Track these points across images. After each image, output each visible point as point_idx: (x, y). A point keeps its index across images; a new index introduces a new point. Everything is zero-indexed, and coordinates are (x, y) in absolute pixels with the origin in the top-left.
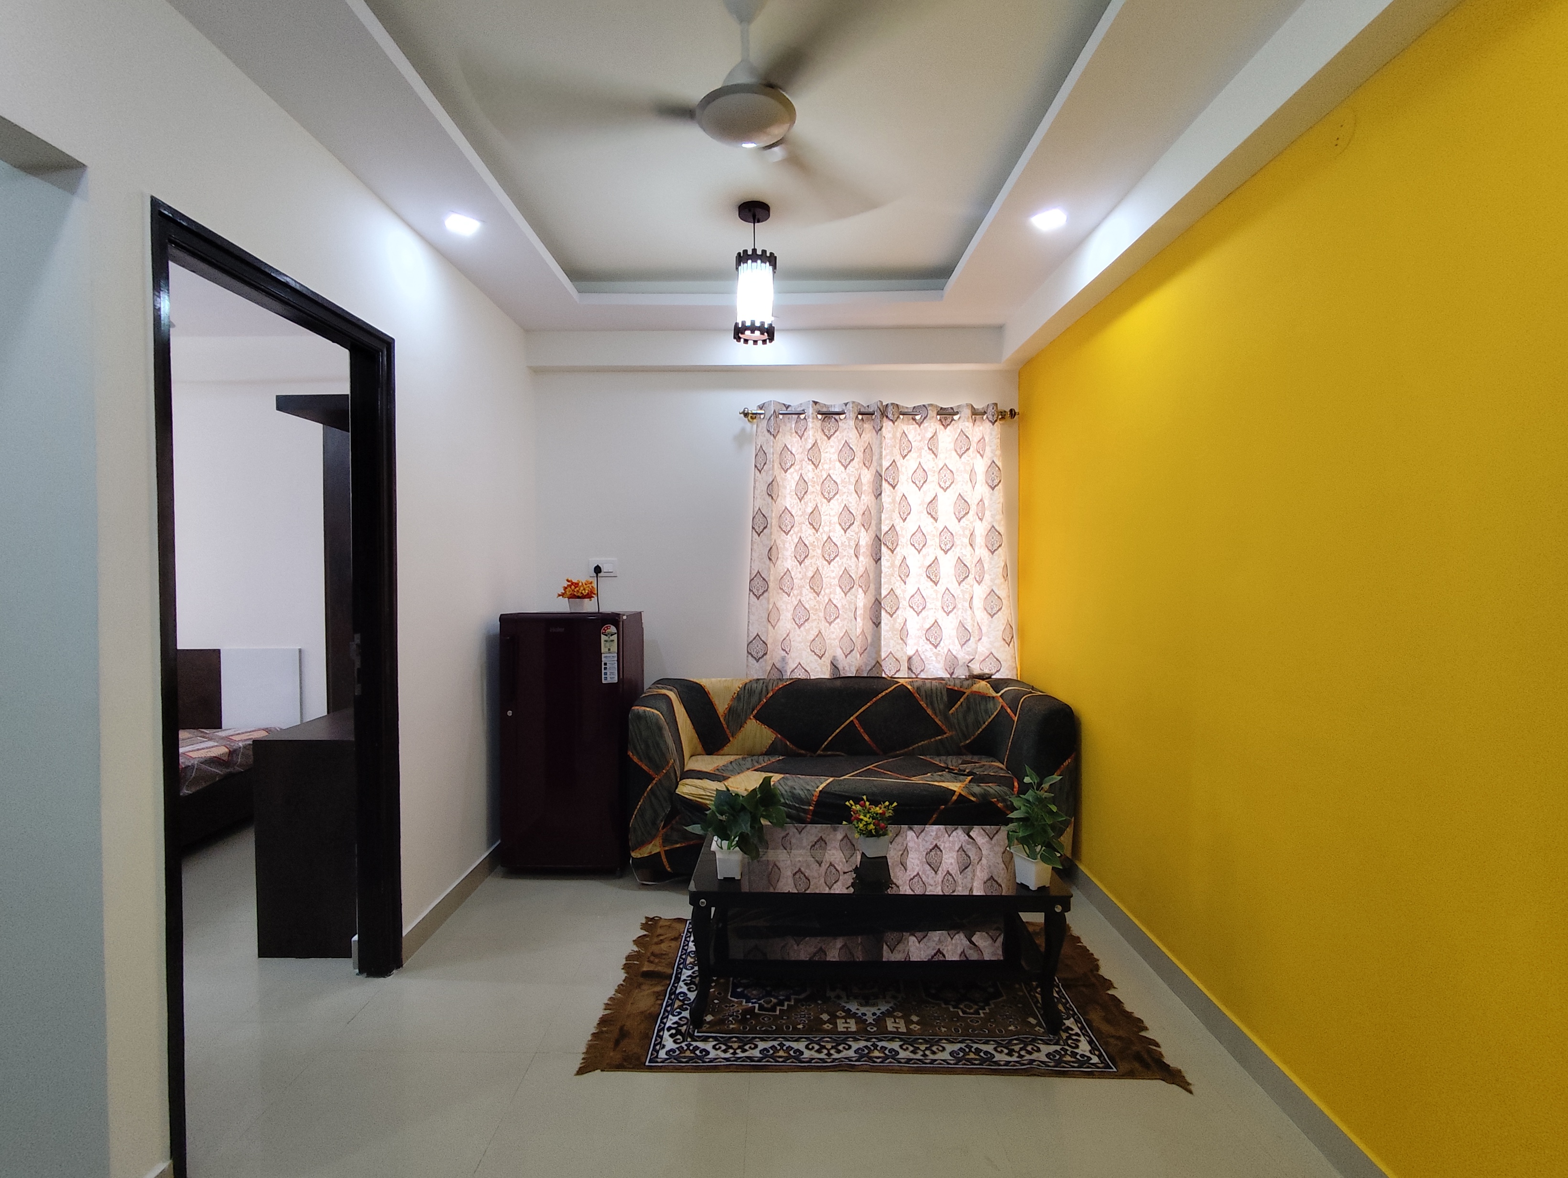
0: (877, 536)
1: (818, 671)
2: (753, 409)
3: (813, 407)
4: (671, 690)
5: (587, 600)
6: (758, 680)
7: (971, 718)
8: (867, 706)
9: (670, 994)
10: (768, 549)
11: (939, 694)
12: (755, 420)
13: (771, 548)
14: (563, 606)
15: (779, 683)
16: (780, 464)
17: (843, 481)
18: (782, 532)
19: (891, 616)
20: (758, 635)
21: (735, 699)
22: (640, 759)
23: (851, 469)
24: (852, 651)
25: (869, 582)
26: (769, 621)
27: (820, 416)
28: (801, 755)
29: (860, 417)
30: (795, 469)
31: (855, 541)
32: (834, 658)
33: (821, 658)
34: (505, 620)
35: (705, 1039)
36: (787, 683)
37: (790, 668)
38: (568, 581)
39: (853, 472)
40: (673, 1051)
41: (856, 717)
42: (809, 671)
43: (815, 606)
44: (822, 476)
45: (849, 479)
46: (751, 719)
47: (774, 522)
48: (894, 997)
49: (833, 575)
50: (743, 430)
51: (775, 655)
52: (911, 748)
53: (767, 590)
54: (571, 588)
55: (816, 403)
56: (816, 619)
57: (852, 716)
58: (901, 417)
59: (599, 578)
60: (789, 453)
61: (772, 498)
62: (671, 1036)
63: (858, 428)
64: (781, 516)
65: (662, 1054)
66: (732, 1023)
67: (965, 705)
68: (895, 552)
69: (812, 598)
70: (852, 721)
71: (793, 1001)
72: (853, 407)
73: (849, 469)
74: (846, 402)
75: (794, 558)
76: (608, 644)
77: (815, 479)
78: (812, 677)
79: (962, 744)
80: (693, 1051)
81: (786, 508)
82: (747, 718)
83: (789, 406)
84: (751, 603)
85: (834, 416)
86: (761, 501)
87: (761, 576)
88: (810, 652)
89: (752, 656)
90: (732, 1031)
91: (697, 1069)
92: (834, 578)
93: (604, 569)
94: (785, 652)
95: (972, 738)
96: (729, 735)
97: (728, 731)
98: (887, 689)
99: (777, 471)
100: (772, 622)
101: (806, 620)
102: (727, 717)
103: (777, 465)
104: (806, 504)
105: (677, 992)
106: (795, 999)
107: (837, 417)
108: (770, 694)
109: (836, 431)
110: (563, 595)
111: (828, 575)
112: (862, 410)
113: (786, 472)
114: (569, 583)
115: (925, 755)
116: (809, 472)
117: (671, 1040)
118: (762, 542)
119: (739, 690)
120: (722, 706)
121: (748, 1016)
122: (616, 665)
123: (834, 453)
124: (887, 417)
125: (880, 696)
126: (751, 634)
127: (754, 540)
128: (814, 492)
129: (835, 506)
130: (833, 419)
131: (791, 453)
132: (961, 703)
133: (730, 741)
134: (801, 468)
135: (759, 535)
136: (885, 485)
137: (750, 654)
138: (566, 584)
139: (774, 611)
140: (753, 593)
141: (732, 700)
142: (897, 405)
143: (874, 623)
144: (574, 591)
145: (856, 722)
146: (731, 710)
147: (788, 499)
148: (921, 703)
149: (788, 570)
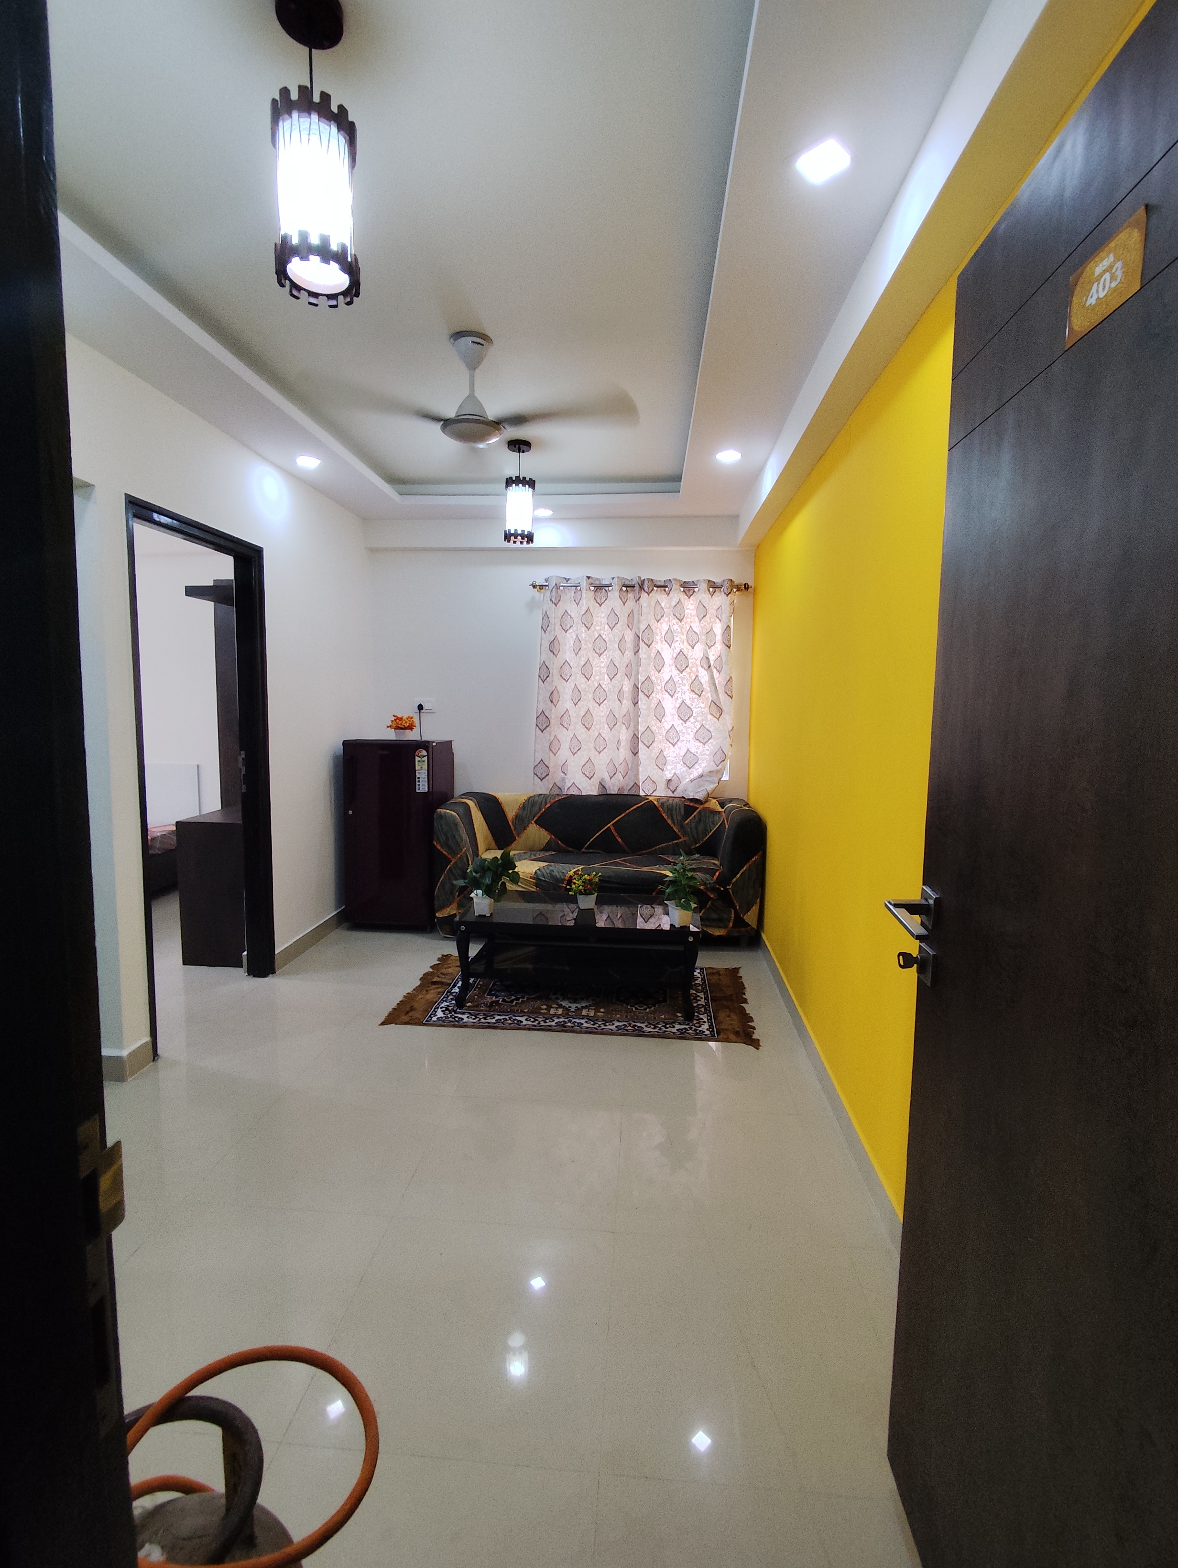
0: (635, 684)
1: (588, 789)
2: (540, 581)
3: (586, 581)
4: (471, 800)
5: (407, 731)
6: (541, 795)
7: (701, 827)
8: (621, 816)
9: (448, 992)
10: (550, 693)
11: (678, 808)
12: (542, 590)
13: (552, 692)
14: (390, 735)
15: (556, 797)
16: (561, 626)
17: (610, 640)
18: (563, 680)
19: (648, 748)
20: (542, 760)
21: (521, 808)
22: (442, 847)
23: (616, 630)
24: (615, 774)
25: (630, 720)
26: (550, 750)
27: (592, 588)
28: (569, 852)
29: (624, 589)
30: (573, 630)
31: (618, 688)
32: (603, 779)
33: (590, 779)
34: (347, 744)
35: (463, 1013)
36: (563, 797)
37: (567, 786)
38: (394, 716)
39: (617, 633)
40: (442, 1018)
41: (613, 824)
42: (581, 789)
43: (586, 738)
44: (594, 636)
45: (614, 639)
46: (532, 823)
47: (554, 671)
48: (593, 1000)
49: (603, 714)
50: (533, 598)
51: (556, 776)
52: (653, 849)
53: (549, 725)
54: (396, 721)
55: (589, 578)
56: (586, 749)
57: (610, 823)
58: (655, 588)
59: (421, 714)
60: (569, 617)
61: (553, 653)
62: (442, 1011)
63: (623, 598)
64: (562, 667)
65: (434, 1019)
66: (483, 1007)
67: (697, 817)
68: (650, 698)
69: (584, 732)
70: (609, 827)
71: (526, 998)
72: (618, 581)
73: (614, 631)
74: (613, 577)
75: (571, 700)
76: (420, 764)
77: (587, 639)
78: (584, 794)
79: (693, 847)
80: (454, 1018)
81: (566, 661)
82: (529, 822)
83: (569, 579)
84: (537, 735)
85: (604, 588)
86: (546, 656)
87: (544, 714)
88: (582, 774)
89: (537, 776)
90: (482, 1010)
91: (454, 1026)
92: (603, 717)
93: (425, 707)
94: (564, 774)
95: (701, 842)
96: (516, 835)
97: (514, 832)
98: (638, 804)
99: (559, 632)
100: (553, 750)
101: (579, 750)
102: (514, 821)
103: (558, 627)
104: (580, 658)
105: (453, 991)
106: (527, 998)
107: (607, 588)
108: (548, 805)
109: (606, 600)
110: (390, 726)
111: (598, 714)
112: (626, 583)
113: (566, 632)
114: (395, 718)
115: (664, 854)
116: (583, 633)
117: (442, 1013)
118: (545, 687)
119: (524, 801)
120: (511, 814)
121: (494, 1005)
122: (427, 778)
123: (604, 617)
124: (644, 589)
125: (632, 809)
126: (536, 760)
127: (540, 686)
128: (586, 649)
129: (604, 660)
130: (604, 590)
131: (571, 617)
132: (695, 816)
133: (516, 839)
134: (577, 630)
135: (543, 682)
136: (642, 644)
137: (536, 774)
138: (393, 718)
139: (556, 742)
140: (539, 728)
141: (519, 809)
142: (652, 580)
143: (633, 753)
144: (399, 724)
145: (612, 828)
146: (517, 816)
147: (568, 654)
148: (664, 815)
149: (567, 710)
